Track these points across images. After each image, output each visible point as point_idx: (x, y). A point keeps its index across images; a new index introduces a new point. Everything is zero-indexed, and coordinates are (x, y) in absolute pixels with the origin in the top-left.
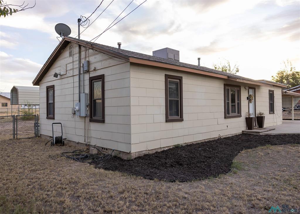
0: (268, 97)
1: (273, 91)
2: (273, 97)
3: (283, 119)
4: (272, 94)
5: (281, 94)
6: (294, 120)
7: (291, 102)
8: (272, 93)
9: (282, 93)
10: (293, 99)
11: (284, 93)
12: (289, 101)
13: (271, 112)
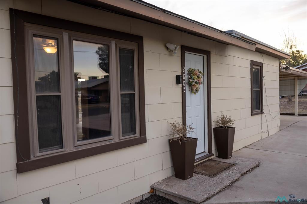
0: (250, 77)
1: (261, 65)
2: (262, 77)
3: (281, 114)
4: (258, 70)
5: (278, 72)
6: (299, 115)
7: (295, 87)
8: (259, 68)
9: (280, 69)
10: (297, 82)
11: (284, 70)
12: (291, 85)
13: (256, 111)
